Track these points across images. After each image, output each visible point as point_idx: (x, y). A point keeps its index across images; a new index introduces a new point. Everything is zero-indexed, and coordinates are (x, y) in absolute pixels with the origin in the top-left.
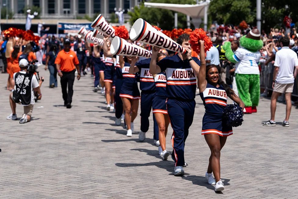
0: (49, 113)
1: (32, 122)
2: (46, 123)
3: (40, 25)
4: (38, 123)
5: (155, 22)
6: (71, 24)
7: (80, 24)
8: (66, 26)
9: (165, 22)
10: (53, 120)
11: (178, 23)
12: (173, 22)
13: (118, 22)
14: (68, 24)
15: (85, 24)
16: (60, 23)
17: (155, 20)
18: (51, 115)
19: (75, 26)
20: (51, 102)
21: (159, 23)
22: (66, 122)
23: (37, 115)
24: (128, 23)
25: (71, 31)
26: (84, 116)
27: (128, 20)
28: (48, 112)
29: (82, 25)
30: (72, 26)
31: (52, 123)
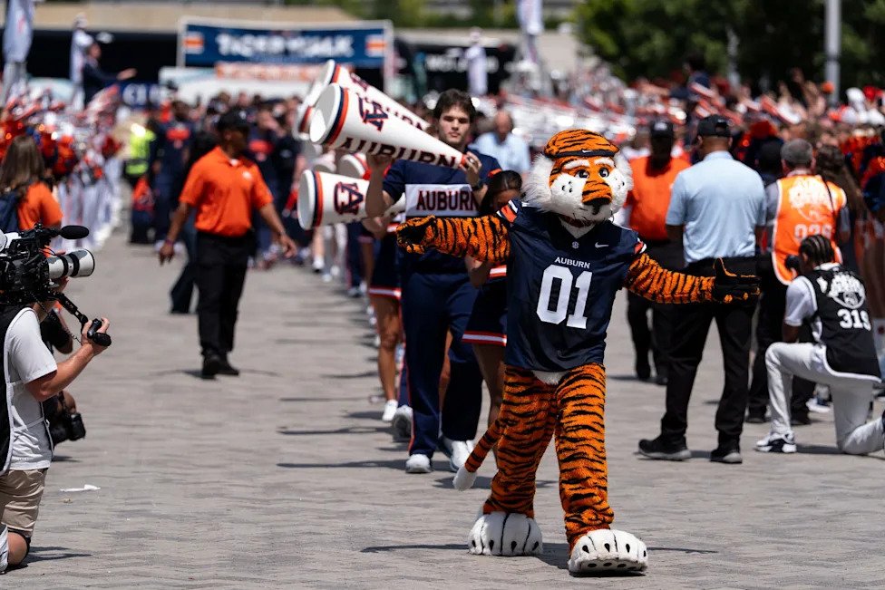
0: (129, 525)
1: (33, 567)
2: (113, 575)
3: (82, 39)
4: (67, 574)
5: (715, 26)
6: (256, 33)
7: (305, 33)
8: (225, 43)
9: (770, 29)
10: (151, 560)
11: (843, 33)
12: (815, 30)
13: (513, 23)
14: (239, 33)
15: (332, 34)
16: (191, 28)
17: (716, 17)
18: (138, 534)
19: (277, 44)
20: (138, 462)
21: (738, 32)
22: (224, 573)
23: (66, 530)
24: (565, 29)
25: (256, 69)
26: (322, 543)
27: (563, 13)
28: (123, 514)
29: (316, 39)
30: (260, 44)
31: (147, 575)
